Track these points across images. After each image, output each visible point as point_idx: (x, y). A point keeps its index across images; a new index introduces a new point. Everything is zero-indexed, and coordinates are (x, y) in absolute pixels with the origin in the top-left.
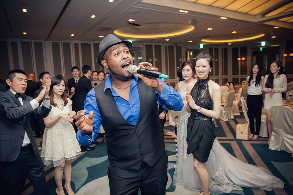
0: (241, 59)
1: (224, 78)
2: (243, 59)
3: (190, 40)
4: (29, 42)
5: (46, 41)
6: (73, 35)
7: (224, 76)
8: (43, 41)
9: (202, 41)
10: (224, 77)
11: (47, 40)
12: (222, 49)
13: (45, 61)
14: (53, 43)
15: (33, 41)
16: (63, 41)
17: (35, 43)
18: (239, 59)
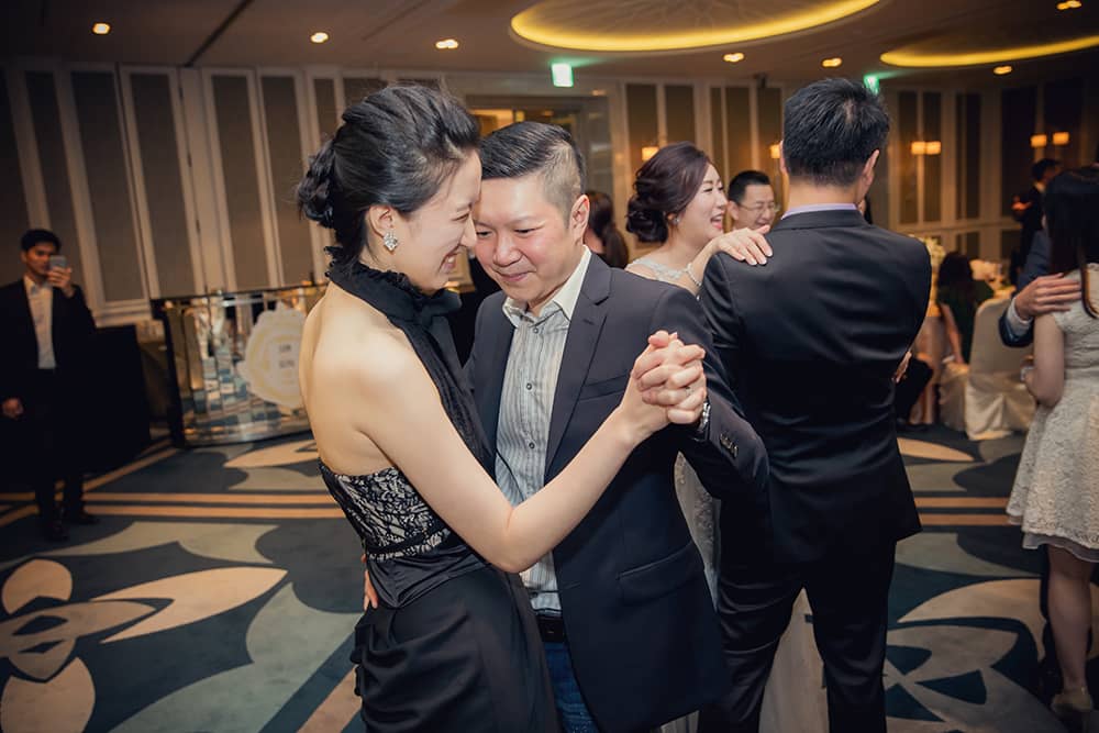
0: (1050, 139)
1: (962, 232)
2: (1061, 138)
3: (831, 58)
4: (110, 75)
5: (186, 71)
6: (320, 38)
7: (964, 222)
8: (171, 72)
9: (884, 63)
10: (966, 226)
11: (188, 65)
12: (959, 98)
13: (187, 166)
14: (216, 80)
15: (125, 73)
16: (262, 71)
17: (134, 77)
18: (1038, 141)
